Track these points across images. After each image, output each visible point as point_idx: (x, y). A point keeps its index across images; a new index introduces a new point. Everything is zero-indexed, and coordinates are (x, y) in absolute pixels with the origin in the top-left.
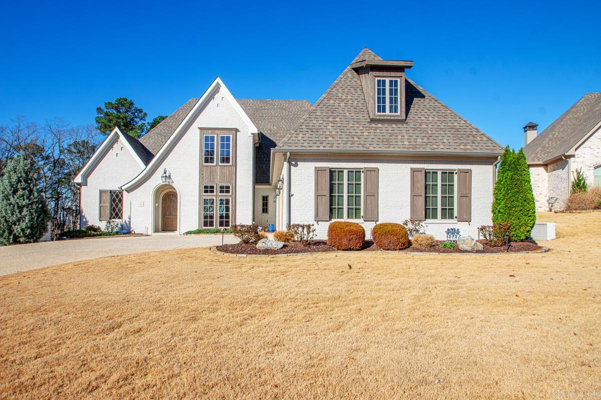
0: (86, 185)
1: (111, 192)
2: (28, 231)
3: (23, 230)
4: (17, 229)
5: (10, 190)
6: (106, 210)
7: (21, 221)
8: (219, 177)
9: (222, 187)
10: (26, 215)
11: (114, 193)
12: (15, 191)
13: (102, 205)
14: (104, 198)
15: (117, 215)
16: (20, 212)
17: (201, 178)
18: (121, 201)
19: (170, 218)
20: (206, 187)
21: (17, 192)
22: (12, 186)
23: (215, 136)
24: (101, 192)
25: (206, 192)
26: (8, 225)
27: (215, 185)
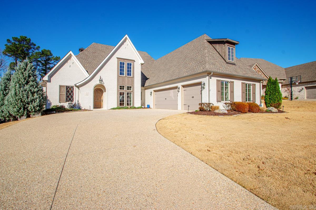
0: (50, 82)
1: (66, 87)
2: (38, 108)
3: (34, 107)
4: (30, 107)
5: (24, 82)
6: (64, 96)
7: (34, 101)
8: (127, 82)
9: (128, 87)
10: (37, 98)
11: (68, 87)
12: (27, 83)
13: (60, 94)
14: (62, 90)
15: (70, 99)
16: (33, 96)
17: (118, 82)
18: (72, 92)
19: (98, 102)
20: (121, 87)
21: (29, 83)
22: (25, 79)
23: (125, 62)
24: (61, 87)
25: (121, 89)
26: (23, 104)
27: (125, 86)
